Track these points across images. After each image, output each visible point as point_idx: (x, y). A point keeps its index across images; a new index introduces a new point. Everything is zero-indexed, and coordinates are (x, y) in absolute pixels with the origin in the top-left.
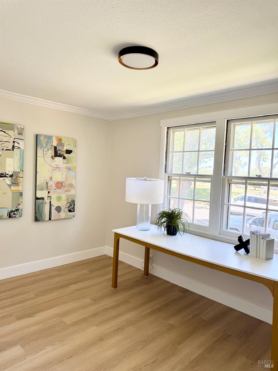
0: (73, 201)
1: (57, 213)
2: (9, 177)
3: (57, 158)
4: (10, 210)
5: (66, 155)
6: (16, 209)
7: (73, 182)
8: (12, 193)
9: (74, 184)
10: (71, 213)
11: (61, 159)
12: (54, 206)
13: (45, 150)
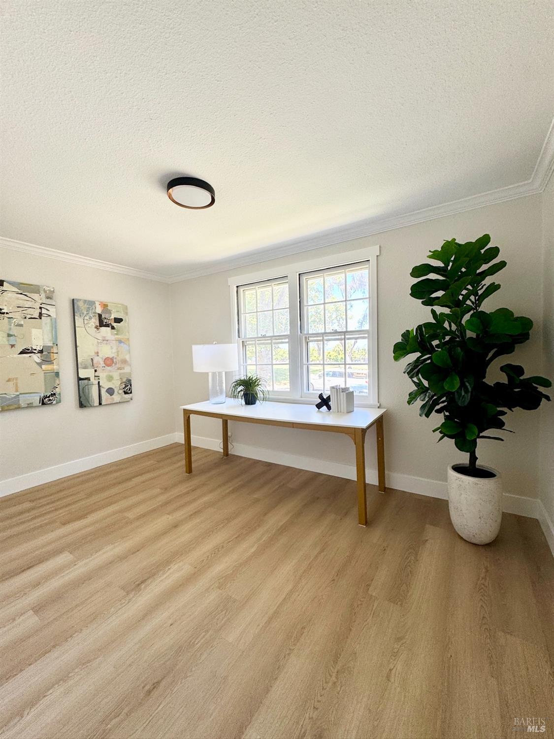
0: (129, 381)
1: (109, 395)
2: (38, 353)
3: (103, 329)
4: (42, 395)
5: (115, 325)
6: (52, 394)
7: (127, 357)
8: (45, 373)
9: (128, 360)
10: (127, 396)
11: (109, 329)
12: (104, 388)
13: (85, 318)
